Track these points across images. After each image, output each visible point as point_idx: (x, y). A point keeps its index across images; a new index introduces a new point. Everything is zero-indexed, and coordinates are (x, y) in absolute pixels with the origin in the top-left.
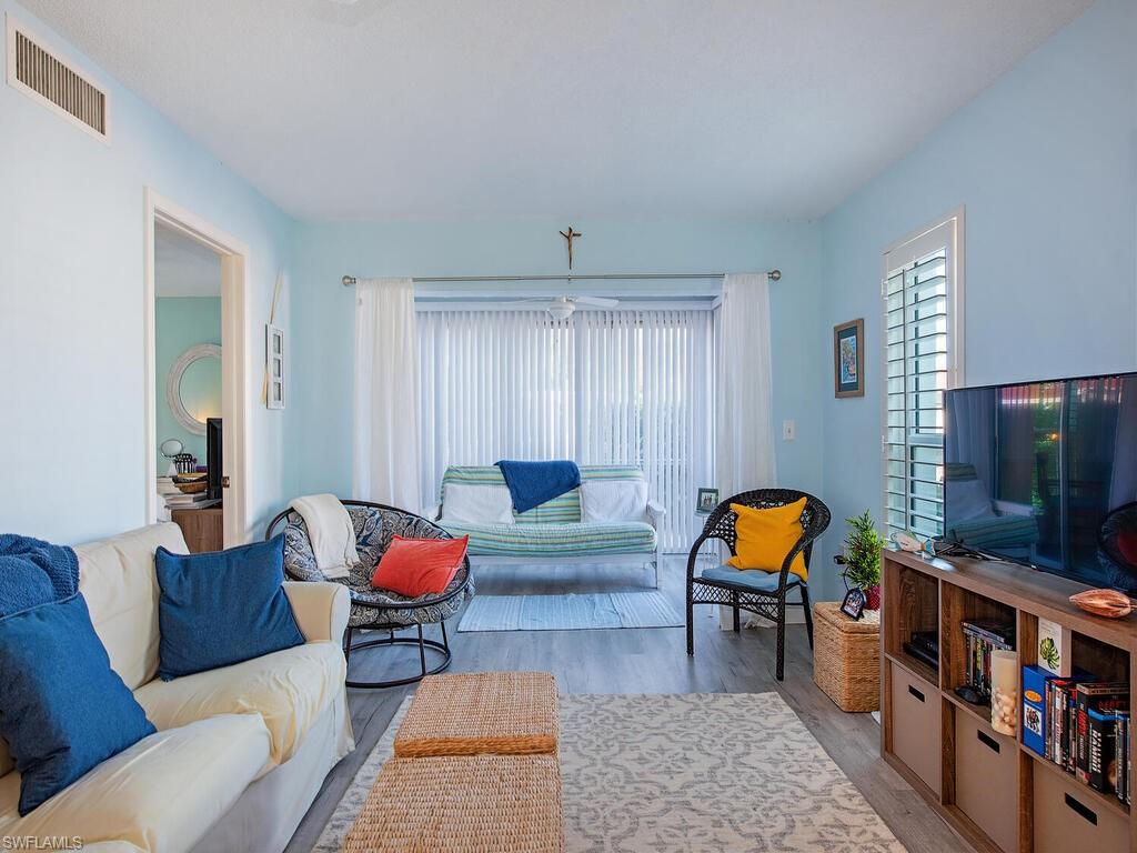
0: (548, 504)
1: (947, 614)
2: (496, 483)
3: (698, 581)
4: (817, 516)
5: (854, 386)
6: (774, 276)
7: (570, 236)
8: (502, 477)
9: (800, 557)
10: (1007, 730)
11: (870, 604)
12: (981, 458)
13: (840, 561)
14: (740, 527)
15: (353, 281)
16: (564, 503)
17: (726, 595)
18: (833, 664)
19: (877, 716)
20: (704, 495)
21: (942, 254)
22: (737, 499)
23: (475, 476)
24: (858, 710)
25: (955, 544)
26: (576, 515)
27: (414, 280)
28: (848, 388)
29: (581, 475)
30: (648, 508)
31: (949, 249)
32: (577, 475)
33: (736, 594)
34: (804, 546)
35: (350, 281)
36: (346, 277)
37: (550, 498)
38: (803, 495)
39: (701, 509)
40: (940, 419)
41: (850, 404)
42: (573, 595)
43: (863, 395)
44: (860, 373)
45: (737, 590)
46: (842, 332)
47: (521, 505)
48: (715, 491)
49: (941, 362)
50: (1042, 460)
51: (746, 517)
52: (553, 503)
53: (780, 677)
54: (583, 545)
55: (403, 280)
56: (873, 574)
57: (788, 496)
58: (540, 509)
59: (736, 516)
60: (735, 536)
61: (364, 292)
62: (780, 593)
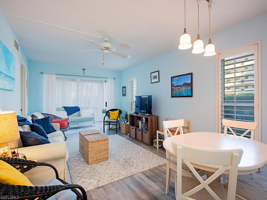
0: (74, 114)
1: (135, 119)
2: (63, 110)
3: (105, 122)
4: (120, 112)
5: (125, 95)
6: (114, 79)
7: (84, 69)
8: (64, 109)
9: (119, 117)
10: (141, 128)
11: (127, 122)
12: (139, 105)
13: (123, 118)
14: (110, 114)
15: (43, 73)
16: (77, 114)
17: (108, 123)
18: (123, 129)
19: (128, 134)
20: (103, 111)
21: (135, 80)
22: (110, 110)
23: (59, 109)
24: (126, 134)
25: (136, 113)
26: (80, 115)
27: (56, 74)
28: (124, 95)
29: (80, 109)
30: (92, 114)
31: (136, 80)
32: (79, 109)
33: (109, 123)
34: (119, 116)
35: (42, 73)
36: (41, 72)
37: (74, 113)
38: (118, 109)
39: (103, 112)
40: (135, 99)
41: (124, 97)
42: (81, 129)
43: (126, 96)
44: (126, 93)
45: (109, 122)
46: (123, 88)
47: (68, 114)
48: (105, 110)
49: (135, 93)
50: (146, 105)
51: (111, 113)
52: (75, 114)
53: (117, 133)
54: (83, 120)
55: (54, 74)
56: (128, 118)
57: (116, 110)
58: (72, 115)
59: (109, 113)
60: (110, 116)
61: (45, 75)
62: (117, 122)
